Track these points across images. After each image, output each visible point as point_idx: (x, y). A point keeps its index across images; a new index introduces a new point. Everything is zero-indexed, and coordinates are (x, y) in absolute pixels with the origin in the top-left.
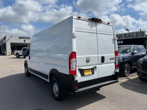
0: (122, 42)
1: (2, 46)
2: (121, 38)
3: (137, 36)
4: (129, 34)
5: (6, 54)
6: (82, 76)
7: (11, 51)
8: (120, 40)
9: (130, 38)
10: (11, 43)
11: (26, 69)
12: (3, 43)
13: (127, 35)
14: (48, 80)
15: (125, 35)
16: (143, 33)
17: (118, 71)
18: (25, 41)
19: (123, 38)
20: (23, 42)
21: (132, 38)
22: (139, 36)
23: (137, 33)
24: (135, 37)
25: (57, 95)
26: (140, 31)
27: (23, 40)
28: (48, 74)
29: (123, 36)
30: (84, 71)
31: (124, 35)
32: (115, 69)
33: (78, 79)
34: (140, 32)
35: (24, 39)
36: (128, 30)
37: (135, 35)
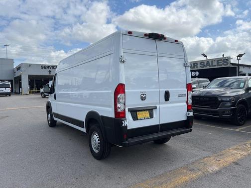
0: (197, 74)
1: (14, 81)
2: (195, 67)
3: (218, 65)
4: (208, 62)
5: (22, 93)
6: (134, 120)
7: (29, 88)
8: (195, 71)
9: (208, 67)
10: (29, 75)
11: (49, 115)
12: (16, 76)
13: (204, 63)
14: (84, 130)
15: (202, 62)
16: (227, 60)
17: (191, 114)
18: (50, 71)
19: (199, 68)
20: (47, 74)
21: (211, 67)
22: (221, 65)
23: (218, 60)
24: (215, 66)
25: (97, 151)
26: (222, 57)
27: (48, 70)
28: (84, 120)
29: (199, 65)
30: (138, 113)
31: (201, 64)
32: (188, 111)
33: (128, 124)
34: (222, 59)
35: (50, 69)
36: (205, 56)
37: (215, 63)
